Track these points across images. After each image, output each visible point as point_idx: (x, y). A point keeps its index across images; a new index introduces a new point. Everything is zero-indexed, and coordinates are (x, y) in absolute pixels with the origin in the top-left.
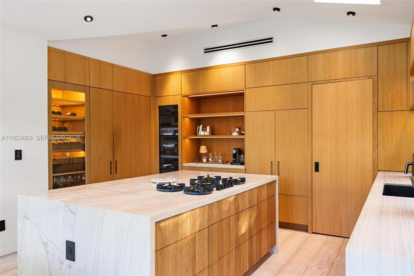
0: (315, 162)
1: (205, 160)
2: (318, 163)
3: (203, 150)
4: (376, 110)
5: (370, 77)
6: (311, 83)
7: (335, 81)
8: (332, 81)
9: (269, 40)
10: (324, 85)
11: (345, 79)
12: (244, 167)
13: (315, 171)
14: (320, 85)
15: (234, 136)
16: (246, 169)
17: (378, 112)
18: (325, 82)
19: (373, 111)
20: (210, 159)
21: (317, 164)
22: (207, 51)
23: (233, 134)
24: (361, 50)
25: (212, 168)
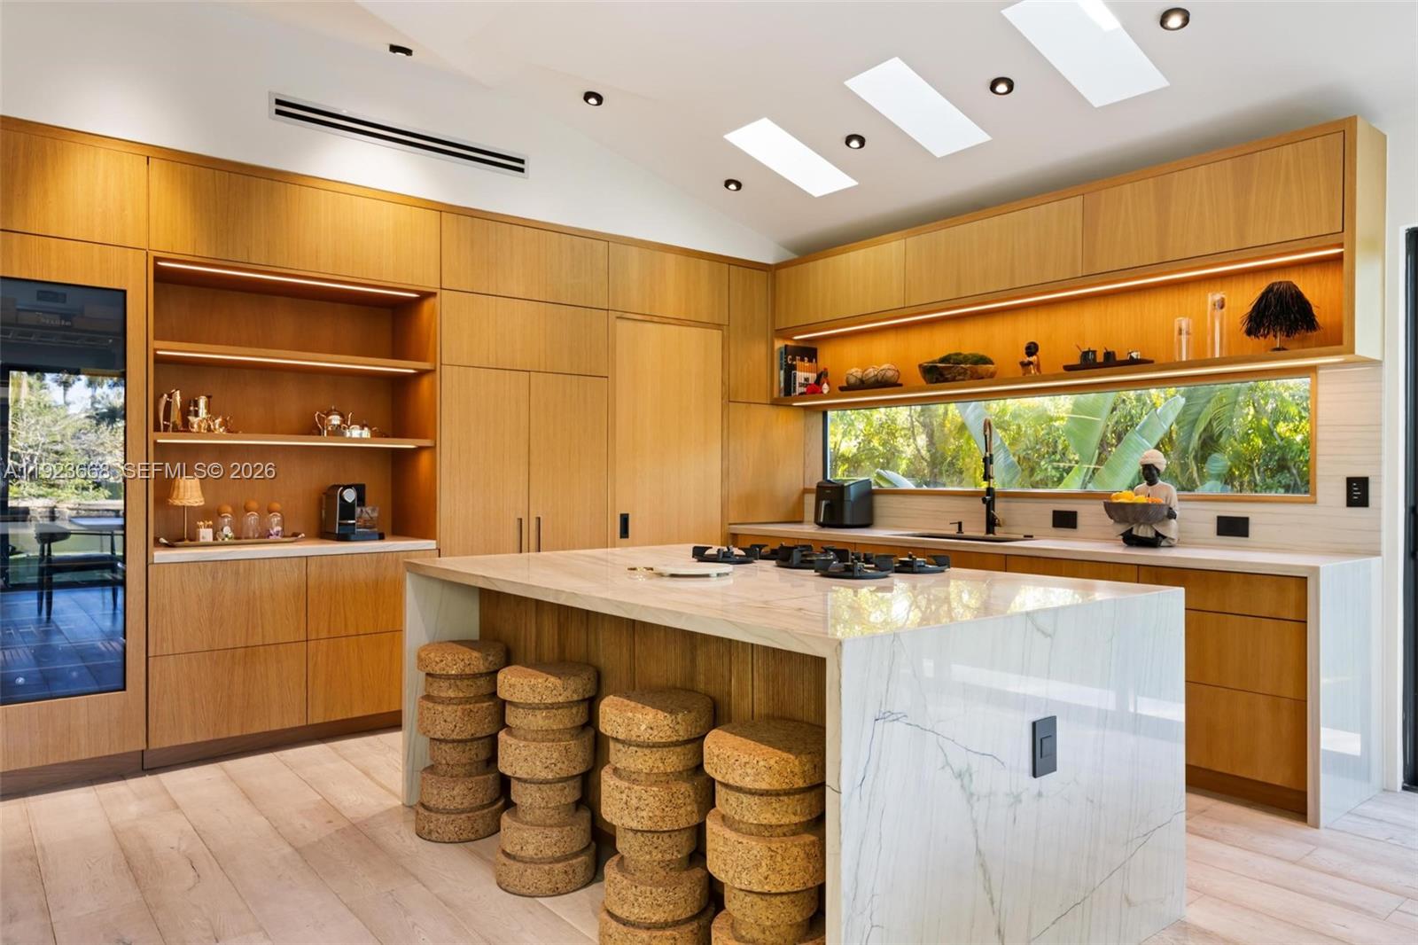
0: (622, 515)
1: (206, 534)
2: (628, 515)
3: (190, 493)
4: (726, 397)
5: (718, 326)
6: (613, 315)
7: (664, 320)
8: (656, 319)
9: (514, 164)
10: (639, 324)
11: (680, 322)
12: (434, 542)
13: (621, 537)
14: (630, 323)
15: (352, 440)
16: (439, 550)
17: (729, 401)
18: (648, 318)
19: (722, 399)
20: (227, 530)
21: (625, 520)
22: (287, 109)
23: (348, 434)
24: (704, 263)
25: (307, 557)
